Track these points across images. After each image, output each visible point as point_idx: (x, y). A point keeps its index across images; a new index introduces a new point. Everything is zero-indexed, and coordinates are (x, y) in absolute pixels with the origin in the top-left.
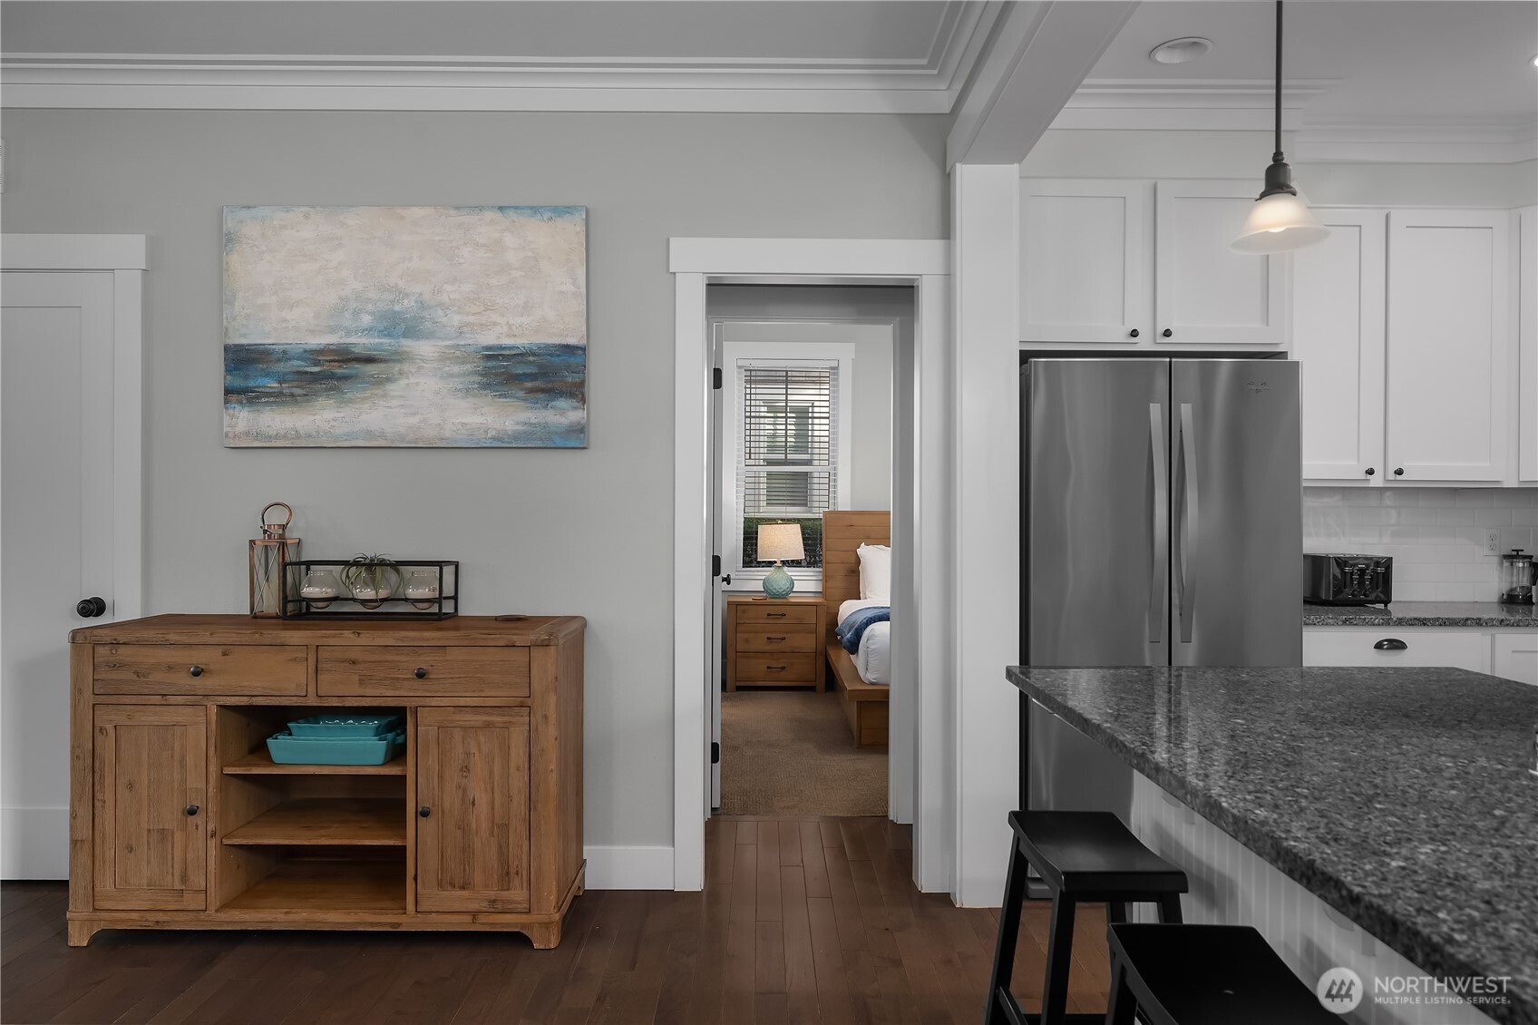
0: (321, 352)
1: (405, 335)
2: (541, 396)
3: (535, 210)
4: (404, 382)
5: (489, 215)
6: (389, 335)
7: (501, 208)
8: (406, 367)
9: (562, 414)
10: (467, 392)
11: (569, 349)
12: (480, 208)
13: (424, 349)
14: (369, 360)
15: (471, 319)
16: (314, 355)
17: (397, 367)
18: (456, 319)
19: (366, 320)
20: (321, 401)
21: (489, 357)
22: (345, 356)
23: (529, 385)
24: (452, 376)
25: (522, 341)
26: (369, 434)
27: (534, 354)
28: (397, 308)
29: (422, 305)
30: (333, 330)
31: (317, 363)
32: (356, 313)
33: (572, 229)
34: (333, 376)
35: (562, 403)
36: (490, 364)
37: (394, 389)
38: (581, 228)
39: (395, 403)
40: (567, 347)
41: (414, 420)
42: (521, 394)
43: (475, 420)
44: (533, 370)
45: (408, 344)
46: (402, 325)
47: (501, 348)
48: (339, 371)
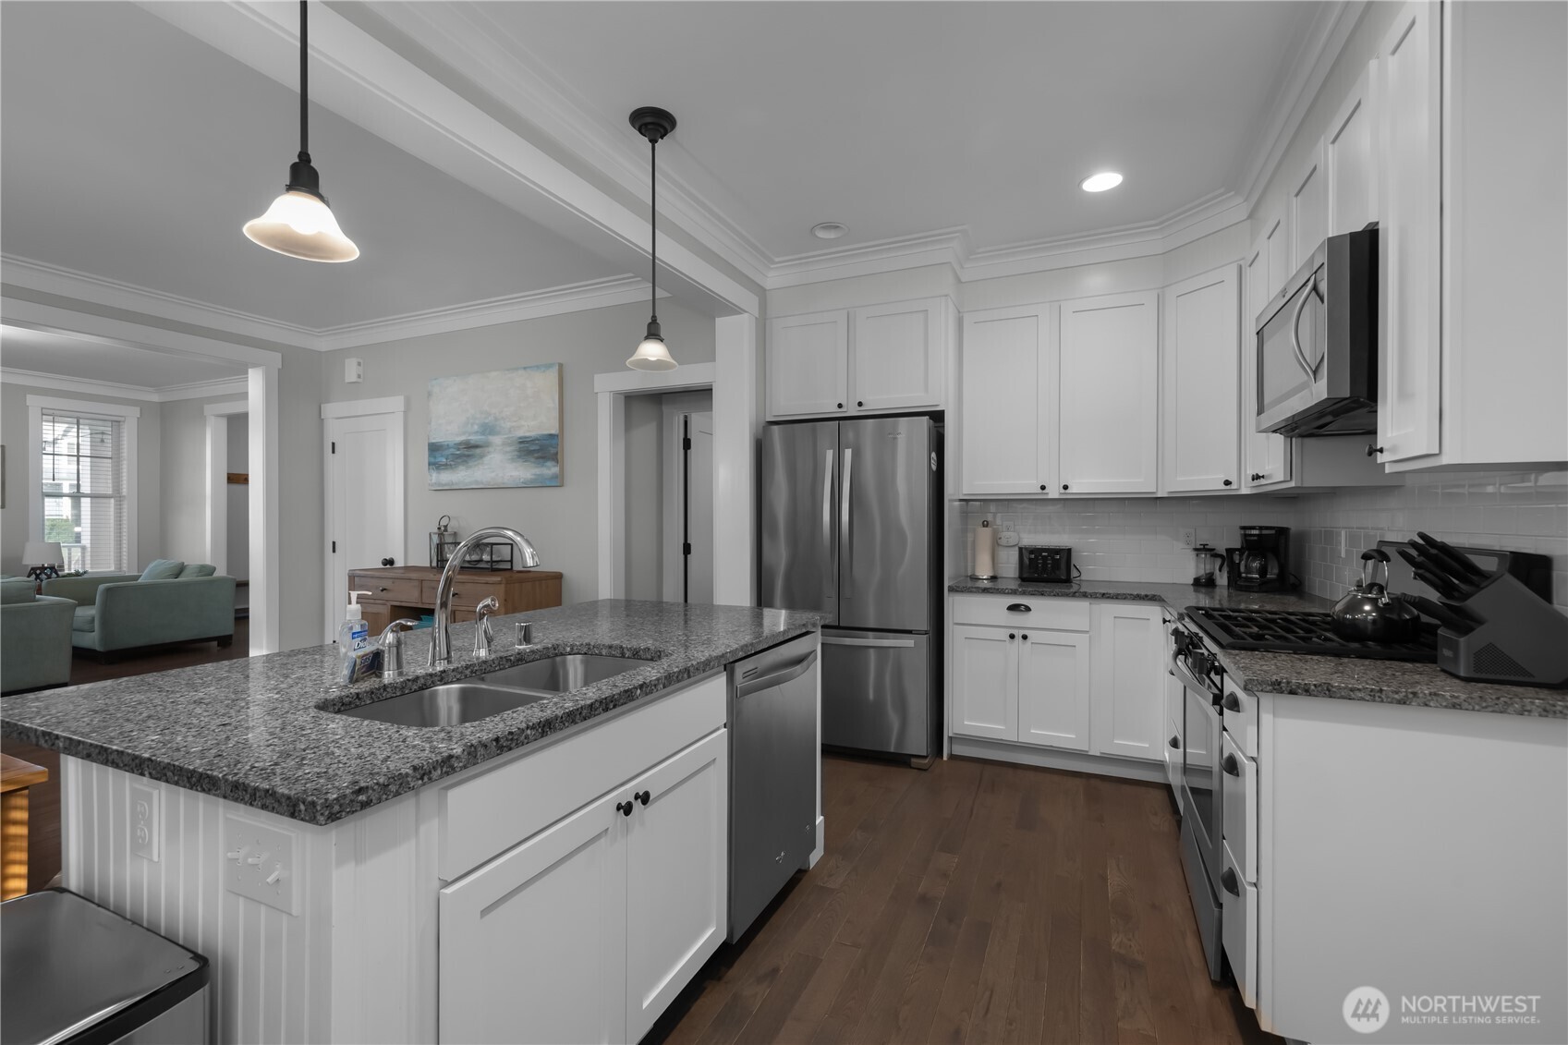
0: (460, 444)
1: (490, 434)
2: (541, 460)
3: (538, 367)
4: (489, 456)
5: (521, 372)
6: (483, 435)
7: (525, 368)
8: (490, 449)
9: (551, 469)
10: (513, 460)
11: (551, 436)
12: (517, 369)
13: (497, 440)
14: (476, 447)
15: (514, 424)
16: (458, 445)
17: (487, 449)
18: (508, 425)
19: (476, 427)
20: (461, 467)
21: (521, 442)
22: (470, 446)
23: (536, 455)
24: (507, 452)
25: (533, 434)
26: (476, 482)
27: (538, 440)
28: (487, 421)
29: (496, 419)
30: (464, 433)
31: (459, 449)
32: (472, 424)
33: (553, 375)
34: (465, 456)
35: (549, 464)
36: (522, 445)
37: (486, 460)
38: (556, 375)
39: (486, 467)
40: (551, 435)
41: (493, 475)
42: (533, 460)
43: (515, 473)
44: (537, 448)
45: (491, 438)
46: (489, 429)
47: (526, 437)
48: (466, 453)
